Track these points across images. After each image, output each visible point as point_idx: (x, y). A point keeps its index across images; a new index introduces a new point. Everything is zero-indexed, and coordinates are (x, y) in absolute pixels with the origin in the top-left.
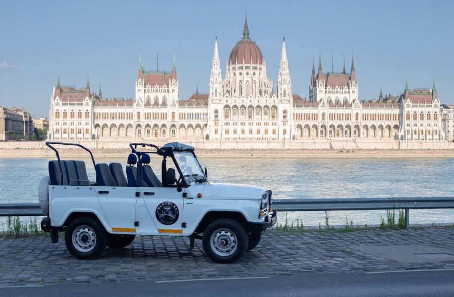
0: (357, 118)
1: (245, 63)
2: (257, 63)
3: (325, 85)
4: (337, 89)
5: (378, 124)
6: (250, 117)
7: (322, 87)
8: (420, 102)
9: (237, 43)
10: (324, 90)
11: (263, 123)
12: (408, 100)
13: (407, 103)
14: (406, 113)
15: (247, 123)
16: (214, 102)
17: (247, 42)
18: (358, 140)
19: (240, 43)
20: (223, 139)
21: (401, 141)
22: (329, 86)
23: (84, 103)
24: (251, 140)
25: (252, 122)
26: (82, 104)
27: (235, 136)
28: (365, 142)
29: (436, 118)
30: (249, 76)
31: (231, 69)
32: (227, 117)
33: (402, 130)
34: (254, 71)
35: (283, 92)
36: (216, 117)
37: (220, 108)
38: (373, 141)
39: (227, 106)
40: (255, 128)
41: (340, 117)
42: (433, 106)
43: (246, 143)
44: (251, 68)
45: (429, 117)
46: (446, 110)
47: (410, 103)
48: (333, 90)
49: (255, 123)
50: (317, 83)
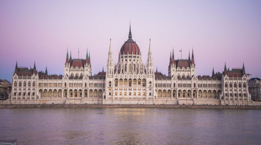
0: (195, 86)
1: (129, 54)
2: (136, 54)
3: (176, 67)
4: (183, 69)
5: (208, 90)
6: (130, 85)
7: (174, 68)
8: (234, 77)
9: (125, 42)
10: (175, 69)
11: (137, 89)
12: (226, 75)
13: (225, 77)
14: (225, 83)
15: (128, 89)
16: (109, 77)
17: (130, 42)
18: (195, 99)
19: (126, 42)
20: (113, 98)
21: (222, 100)
22: (178, 67)
23: (32, 77)
24: (130, 99)
25: (131, 88)
26: (31, 78)
27: (121, 96)
28: (199, 101)
29: (245, 86)
30: (135, 62)
31: (121, 57)
32: (116, 85)
33: (223, 93)
34: (135, 58)
35: (149, 71)
36: (110, 85)
37: (112, 80)
38: (204, 100)
39: (116, 79)
40: (132, 92)
41: (185, 85)
42: (243, 79)
43: (127, 101)
44: (132, 57)
45: (240, 86)
46: (258, 81)
47: (227, 77)
48: (181, 70)
49: (132, 89)
50: (171, 65)
